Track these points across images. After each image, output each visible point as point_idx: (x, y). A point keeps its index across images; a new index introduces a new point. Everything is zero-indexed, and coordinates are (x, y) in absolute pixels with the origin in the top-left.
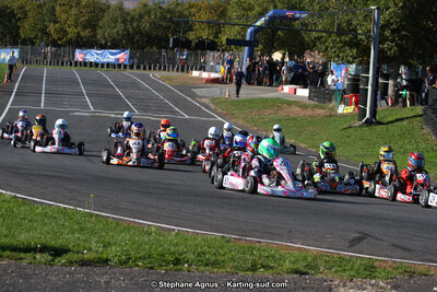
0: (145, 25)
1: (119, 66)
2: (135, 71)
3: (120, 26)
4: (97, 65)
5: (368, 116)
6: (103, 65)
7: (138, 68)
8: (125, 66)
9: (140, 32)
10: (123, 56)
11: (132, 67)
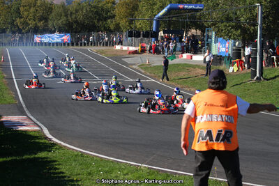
0: (80, 17)
1: (64, 44)
2: (75, 47)
3: (64, 19)
4: (49, 44)
5: (258, 75)
6: (53, 44)
7: (77, 45)
8: (68, 44)
9: (76, 22)
10: (66, 38)
11: (73, 45)
